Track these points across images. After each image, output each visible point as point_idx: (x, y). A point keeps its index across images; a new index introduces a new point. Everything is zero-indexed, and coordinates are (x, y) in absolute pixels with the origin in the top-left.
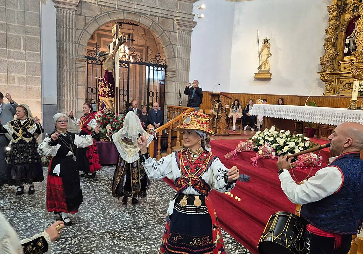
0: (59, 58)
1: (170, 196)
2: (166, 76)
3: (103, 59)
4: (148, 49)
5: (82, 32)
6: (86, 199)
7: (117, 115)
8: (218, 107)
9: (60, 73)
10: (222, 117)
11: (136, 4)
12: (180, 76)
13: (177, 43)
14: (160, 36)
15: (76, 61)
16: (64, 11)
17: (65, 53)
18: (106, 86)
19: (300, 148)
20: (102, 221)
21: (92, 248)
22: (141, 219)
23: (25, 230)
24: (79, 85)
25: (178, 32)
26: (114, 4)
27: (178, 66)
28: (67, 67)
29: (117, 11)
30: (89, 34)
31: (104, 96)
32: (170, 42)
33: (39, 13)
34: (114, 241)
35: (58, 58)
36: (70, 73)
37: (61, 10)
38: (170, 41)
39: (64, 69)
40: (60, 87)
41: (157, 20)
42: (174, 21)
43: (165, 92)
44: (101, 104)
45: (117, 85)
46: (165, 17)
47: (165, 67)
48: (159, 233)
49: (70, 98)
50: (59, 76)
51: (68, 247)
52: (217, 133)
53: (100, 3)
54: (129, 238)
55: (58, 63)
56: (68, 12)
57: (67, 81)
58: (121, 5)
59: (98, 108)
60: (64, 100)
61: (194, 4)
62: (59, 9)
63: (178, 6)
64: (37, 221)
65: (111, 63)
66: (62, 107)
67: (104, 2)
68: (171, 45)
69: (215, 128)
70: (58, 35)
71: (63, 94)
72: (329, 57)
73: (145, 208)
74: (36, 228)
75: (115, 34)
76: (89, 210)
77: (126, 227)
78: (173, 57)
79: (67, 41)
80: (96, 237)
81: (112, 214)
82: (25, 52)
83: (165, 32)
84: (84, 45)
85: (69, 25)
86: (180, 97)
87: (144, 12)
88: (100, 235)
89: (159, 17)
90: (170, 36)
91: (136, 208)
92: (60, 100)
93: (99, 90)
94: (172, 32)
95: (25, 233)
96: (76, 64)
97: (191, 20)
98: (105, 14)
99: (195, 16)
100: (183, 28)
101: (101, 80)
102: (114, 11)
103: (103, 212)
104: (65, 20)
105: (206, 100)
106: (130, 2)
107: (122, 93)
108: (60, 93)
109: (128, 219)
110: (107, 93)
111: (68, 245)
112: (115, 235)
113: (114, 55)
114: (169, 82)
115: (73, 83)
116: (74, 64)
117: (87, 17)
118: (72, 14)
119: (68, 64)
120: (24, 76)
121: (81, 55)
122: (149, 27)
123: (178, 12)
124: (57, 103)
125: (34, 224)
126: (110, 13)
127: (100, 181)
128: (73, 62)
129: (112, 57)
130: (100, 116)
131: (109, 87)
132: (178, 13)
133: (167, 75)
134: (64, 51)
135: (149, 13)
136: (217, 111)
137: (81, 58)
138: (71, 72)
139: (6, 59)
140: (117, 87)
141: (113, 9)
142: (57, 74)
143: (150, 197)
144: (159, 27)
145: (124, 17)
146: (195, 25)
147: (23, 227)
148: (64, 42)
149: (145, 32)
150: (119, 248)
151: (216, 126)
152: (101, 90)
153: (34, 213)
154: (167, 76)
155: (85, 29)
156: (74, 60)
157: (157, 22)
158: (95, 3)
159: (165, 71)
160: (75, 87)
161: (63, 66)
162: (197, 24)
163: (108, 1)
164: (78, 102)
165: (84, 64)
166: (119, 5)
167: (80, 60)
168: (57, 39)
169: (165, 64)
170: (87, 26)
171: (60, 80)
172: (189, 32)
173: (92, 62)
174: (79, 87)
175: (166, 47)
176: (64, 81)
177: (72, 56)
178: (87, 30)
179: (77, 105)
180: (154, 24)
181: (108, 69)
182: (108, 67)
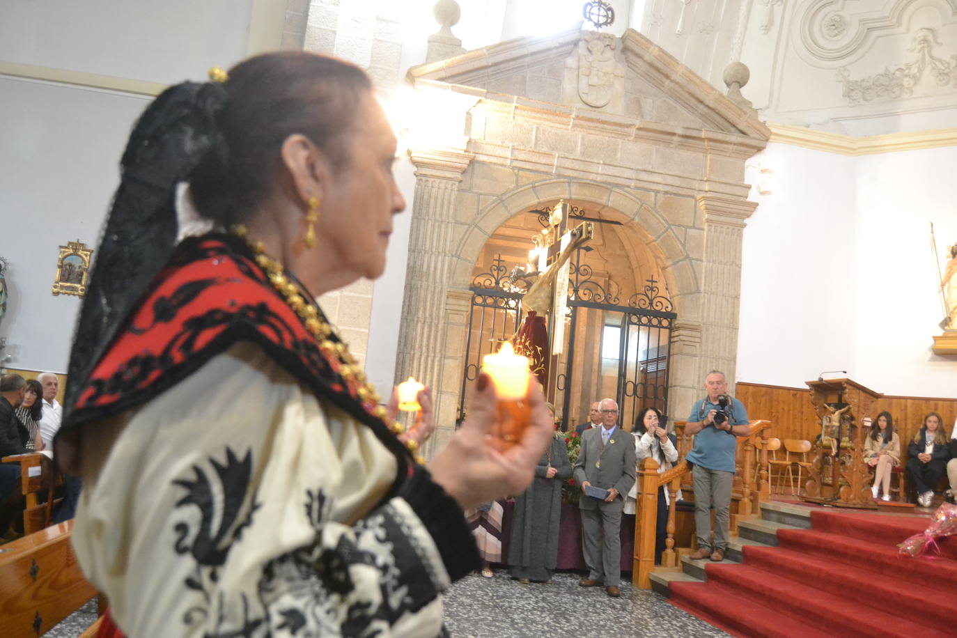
0: (410, 290)
2: (672, 340)
3: (525, 284)
4: (611, 282)
5: (467, 230)
8: (840, 422)
9: (408, 327)
10: (853, 450)
11: (602, 162)
12: (713, 343)
13: (704, 255)
14: (659, 237)
15: (448, 298)
16: (434, 184)
17: (424, 277)
18: (528, 353)
24: (449, 358)
25: (706, 227)
26: (548, 165)
27: (705, 315)
28: (424, 312)
29: (555, 180)
30: (485, 233)
32: (686, 252)
35: (408, 289)
36: (430, 327)
38: (684, 249)
39: (418, 318)
40: (404, 361)
41: (653, 199)
42: (696, 201)
43: (669, 385)
45: (557, 349)
46: (672, 193)
47: (671, 316)
50: (403, 336)
52: (839, 498)
53: (516, 164)
55: (407, 303)
56: (442, 185)
57: (421, 345)
58: (564, 168)
61: (749, 162)
62: (424, 179)
63: (706, 166)
65: (544, 294)
67: (525, 161)
68: (688, 261)
69: (829, 485)
70: (414, 237)
75: (556, 226)
78: (693, 290)
79: (432, 251)
83: (673, 227)
84: (469, 259)
85: (441, 215)
87: (621, 181)
89: (657, 192)
90: (685, 239)
94: (691, 228)
96: (447, 304)
97: (742, 199)
98: (525, 187)
99: (752, 188)
100: (720, 219)
102: (546, 180)
104: (432, 201)
105: (789, 411)
106: (587, 160)
108: (402, 375)
115: (435, 353)
116: (442, 306)
117: (485, 195)
118: (452, 190)
119: (428, 303)
121: (460, 284)
122: (632, 216)
123: (706, 181)
126: (537, 184)
127: (516, 600)
128: (440, 301)
129: (549, 278)
131: (535, 356)
132: (707, 183)
133: (676, 339)
134: (424, 274)
135: (633, 185)
136: (836, 434)
137: (459, 291)
138: (433, 324)
140: (554, 356)
141: (545, 176)
142: (401, 329)
144: (657, 216)
145: (570, 194)
146: (753, 211)
148: (425, 253)
149: (604, 240)
151: (833, 480)
154: (674, 342)
155: (476, 222)
156: (444, 295)
157: (653, 205)
158: (504, 163)
159: (669, 328)
160: (440, 361)
161: (417, 311)
162: (758, 207)
163: (534, 159)
164: (441, 400)
165: (465, 305)
166: (560, 167)
167: (457, 297)
168: (410, 245)
169: (669, 309)
170: (482, 215)
171: (406, 341)
172: (737, 229)
173: (485, 300)
174: (448, 362)
175: (673, 264)
176: (415, 346)
177: (440, 286)
178: (479, 225)
179: (439, 408)
180: (645, 208)
181: (536, 310)
182: (535, 305)
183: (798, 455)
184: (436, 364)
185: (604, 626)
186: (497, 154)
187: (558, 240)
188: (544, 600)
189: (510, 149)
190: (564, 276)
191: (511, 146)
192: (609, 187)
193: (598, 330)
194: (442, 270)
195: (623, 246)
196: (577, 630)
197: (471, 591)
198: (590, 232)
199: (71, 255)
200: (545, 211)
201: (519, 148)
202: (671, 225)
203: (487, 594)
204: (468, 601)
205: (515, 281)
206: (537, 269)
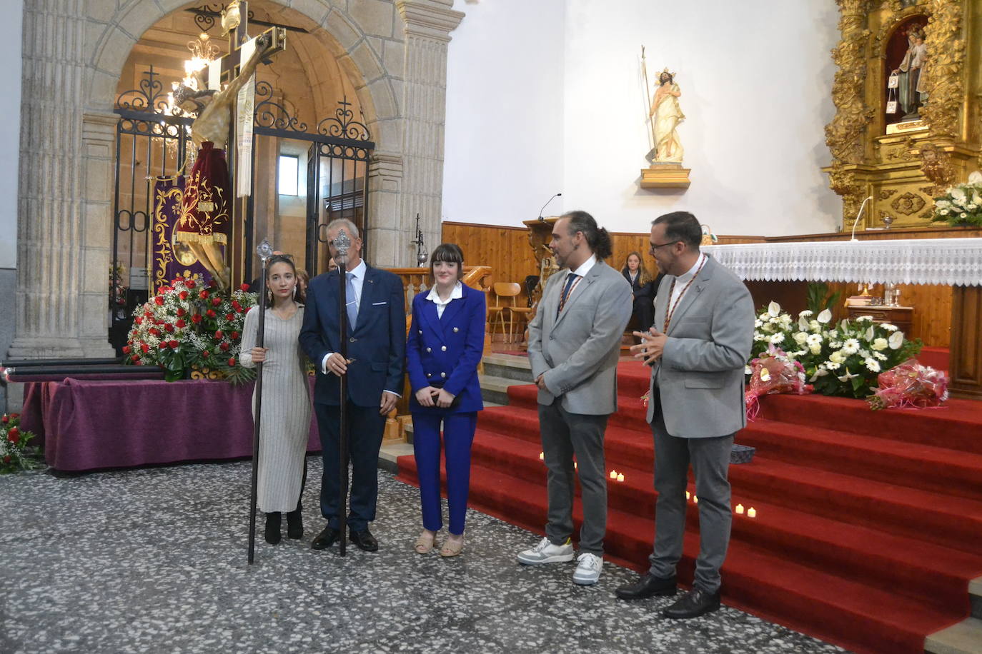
0: (29, 111)
2: (370, 174)
3: (196, 107)
4: (286, 103)
5: (106, 31)
6: (219, 555)
9: (31, 162)
12: (416, 177)
13: (405, 73)
14: (352, 49)
15: (84, 122)
17: (49, 95)
18: (205, 196)
19: (877, 354)
20: (322, 614)
22: (450, 599)
24: (93, 202)
25: (406, 39)
27: (407, 145)
28: (52, 142)
30: (130, 36)
31: (196, 230)
32: (385, 69)
35: (26, 111)
36: (62, 162)
38: (382, 64)
39: (44, 150)
40: (29, 210)
41: (344, 2)
42: (394, 6)
43: (369, 226)
44: (163, 265)
45: (243, 189)
47: (368, 146)
49: (62, 247)
50: (26, 173)
55: (26, 130)
57: (51, 188)
59: (155, 278)
60: (41, 250)
65: (221, 120)
66: (33, 274)
68: (386, 80)
70: (29, 38)
71: (37, 231)
72: (851, 123)
73: (438, 571)
75: (232, 31)
76: (252, 585)
77: (418, 623)
78: (393, 115)
79: (56, 58)
81: (342, 593)
83: (368, 38)
84: (111, 71)
85: (66, 9)
86: (420, 242)
90: (383, 53)
91: (407, 572)
92: (27, 252)
93: (158, 218)
94: (389, 39)
96: (84, 131)
97: (446, 7)
100: (422, 30)
101: (165, 185)
103: (308, 589)
108: (28, 228)
109: (405, 602)
114: (380, 193)
115: (72, 196)
116: (77, 135)
119: (57, 131)
121: (100, 104)
122: (319, 22)
124: (18, 264)
128: (74, 127)
129: (228, 98)
130: (184, 294)
131: (215, 199)
134: (47, 89)
137: (100, 113)
138: (66, 158)
142: (21, 166)
144: (350, 22)
146: (459, 23)
148: (46, 61)
152: (186, 209)
154: (372, 177)
155: (117, 20)
156: (78, 118)
157: (344, 9)
159: (366, 161)
160: (80, 207)
161: (42, 140)
162: (465, 19)
164: (87, 258)
165: (109, 132)
167: (98, 121)
168: (24, 50)
169: (366, 138)
170: (125, 11)
172: (441, 43)
173: (135, 126)
174: (92, 209)
175: (369, 83)
176: (43, 188)
177: (72, 108)
178: (121, 24)
179: (85, 268)
180: (335, 13)
181: (211, 140)
182: (211, 134)
183: (509, 299)
187: (236, 49)
190: (246, 96)
193: (272, 161)
194: (73, 85)
197: (167, 502)
198: (281, 41)
200: (202, 9)
202: (366, 35)
203: (188, 504)
204: (167, 517)
205: (182, 102)
206: (207, 86)
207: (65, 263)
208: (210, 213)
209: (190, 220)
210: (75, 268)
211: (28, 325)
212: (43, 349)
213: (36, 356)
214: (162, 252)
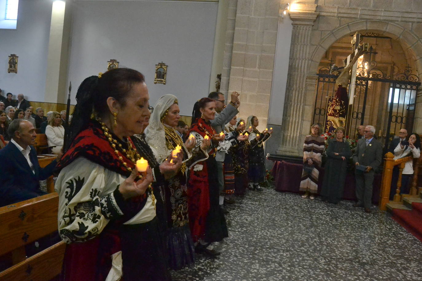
0: (290, 76)
1: (409, 243)
2: (418, 95)
3: (338, 73)
4: (395, 67)
5: (317, 47)
6: (302, 222)
7: (347, 138)
9: (289, 92)
11: (383, 10)
15: (307, 78)
16: (301, 28)
17: (296, 70)
18: (338, 104)
20: (317, 245)
21: (304, 265)
22: (366, 256)
23: (241, 232)
24: (307, 105)
26: (356, 14)
28: (296, 85)
29: (359, 21)
30: (324, 49)
31: (334, 116)
33: (276, 31)
34: (330, 266)
36: (299, 92)
37: (298, 27)
39: (293, 88)
40: (287, 107)
41: (411, 26)
43: (415, 117)
44: (328, 127)
45: (351, 102)
47: (418, 84)
48: (388, 275)
49: (296, 119)
50: (287, 96)
51: (279, 257)
53: (339, 15)
54: (348, 269)
55: (289, 82)
56: (305, 28)
57: (295, 100)
58: (364, 15)
59: (325, 132)
60: (289, 120)
62: (296, 26)
64: (252, 228)
65: (346, 77)
66: (286, 128)
67: (344, 13)
70: (292, 53)
71: (289, 114)
73: (372, 247)
74: (251, 233)
75: (354, 45)
76: (304, 232)
77: (346, 258)
79: (300, 58)
80: (309, 257)
81: (330, 242)
82: (259, 70)
84: (317, 61)
85: (304, 42)
87: (394, 19)
88: (314, 257)
89: (413, 22)
91: (360, 244)
92: (285, 120)
93: (328, 111)
95: (240, 234)
96: (306, 82)
98: (344, 26)
101: (331, 99)
102: (355, 21)
103: (320, 238)
104: (300, 36)
106: (375, 10)
107: (355, 115)
108: (286, 113)
109: (349, 251)
110: (338, 111)
111: (279, 256)
112: (332, 262)
113: (351, 68)
114: (421, 103)
115: (301, 103)
116: (304, 82)
118: (309, 30)
119: (298, 82)
120: (255, 94)
121: (312, 73)
122: (399, 36)
124: (282, 124)
125: (249, 230)
126: (350, 24)
127: (319, 210)
128: (303, 80)
129: (348, 69)
131: (341, 105)
133: (419, 95)
134: (296, 68)
135: (400, 20)
137: (312, 76)
138: (300, 91)
139: (242, 78)
140: (350, 105)
141: (354, 20)
142: (286, 93)
143: (379, 237)
144: (412, 34)
145: (367, 27)
147: (239, 230)
148: (296, 59)
149: (392, 45)
150: (335, 274)
152: (331, 108)
153: (249, 221)
154: (418, 97)
155: (320, 44)
156: (305, 78)
157: (410, 29)
158: (334, 15)
159: (416, 90)
160: (303, 107)
161: (293, 85)
163: (349, 12)
165: (315, 82)
166: (362, 14)
167: (311, 78)
168: (290, 56)
169: (417, 81)
170: (323, 40)
171: (288, 99)
173: (324, 79)
174: (307, 107)
175: (420, 58)
176: (292, 100)
177: (303, 74)
178: (322, 45)
179: (302, 127)
180: (406, 31)
181: (342, 84)
182: (342, 82)
184: (301, 108)
185: (351, 224)
186: (330, 11)
188: (332, 211)
189: (337, 8)
191: (337, 6)
192: (387, 22)
194: (304, 67)
195: (402, 48)
196: (338, 224)
199: (160, 68)
201: (341, 7)
202: (420, 39)
204: (297, 208)
207: (296, 125)
208: (339, 110)
209: (332, 112)
210: (299, 126)
211: (283, 144)
212: (286, 152)
213: (284, 154)
214: (328, 123)
